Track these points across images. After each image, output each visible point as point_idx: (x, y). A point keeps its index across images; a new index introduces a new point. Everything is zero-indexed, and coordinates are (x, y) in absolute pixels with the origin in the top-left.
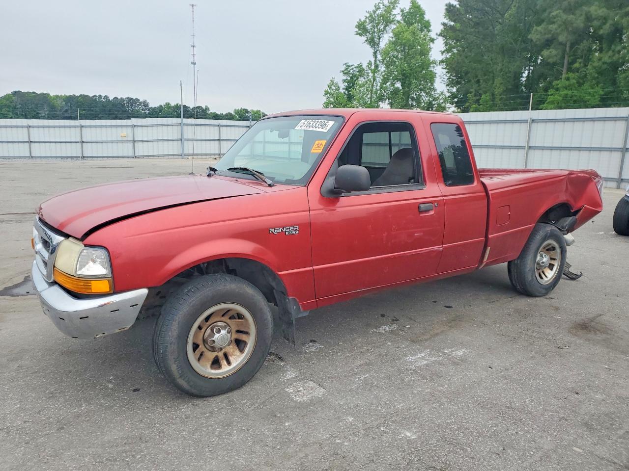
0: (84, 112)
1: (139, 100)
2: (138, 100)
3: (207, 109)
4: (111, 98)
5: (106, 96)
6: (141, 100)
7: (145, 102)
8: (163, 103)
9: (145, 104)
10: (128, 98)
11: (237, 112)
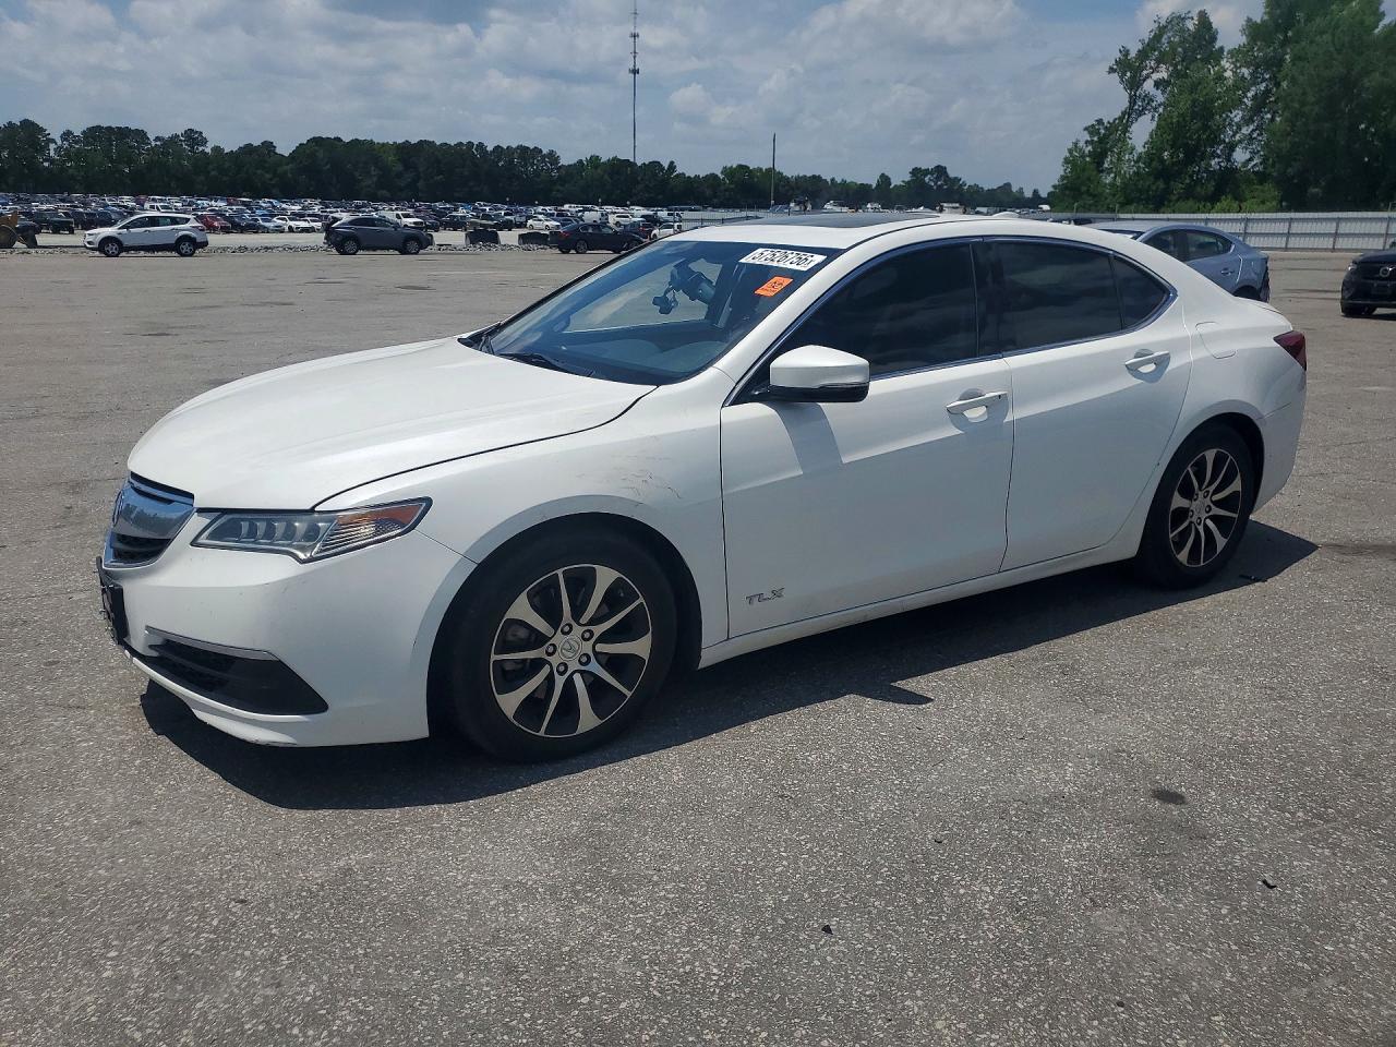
0: (441, 176)
1: (541, 151)
2: (538, 150)
3: (672, 166)
4: (490, 149)
5: (481, 145)
6: (544, 152)
7: (551, 153)
8: (585, 156)
9: (552, 157)
10: (518, 147)
11: (728, 172)
